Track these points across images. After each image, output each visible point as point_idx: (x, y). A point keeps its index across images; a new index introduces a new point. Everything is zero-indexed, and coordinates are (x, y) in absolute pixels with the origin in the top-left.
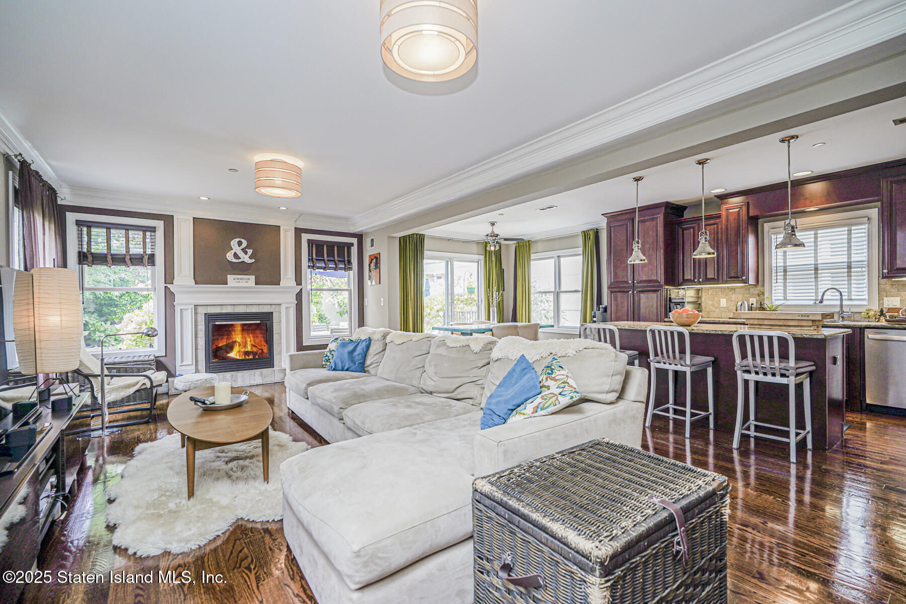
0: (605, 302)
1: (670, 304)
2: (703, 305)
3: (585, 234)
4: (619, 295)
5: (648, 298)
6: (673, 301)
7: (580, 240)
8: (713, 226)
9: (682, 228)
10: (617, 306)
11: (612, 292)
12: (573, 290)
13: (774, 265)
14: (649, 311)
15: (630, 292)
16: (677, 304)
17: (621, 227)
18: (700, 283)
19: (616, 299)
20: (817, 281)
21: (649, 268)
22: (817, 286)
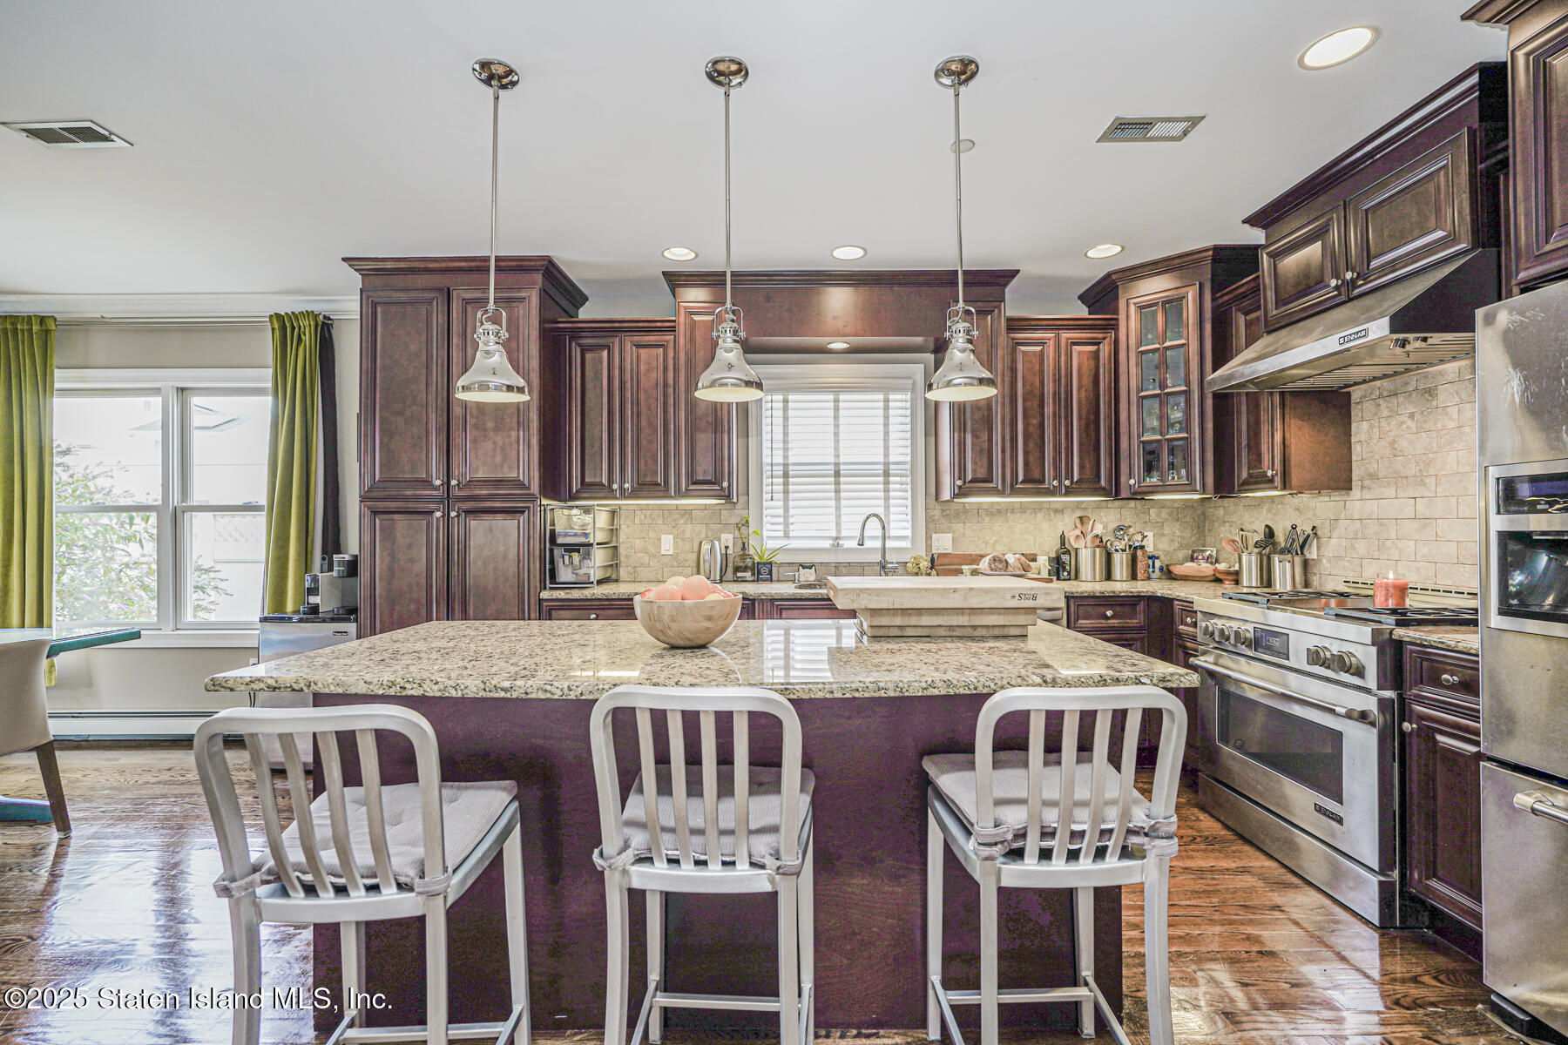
0: (352, 543)
1: (551, 551)
2: (622, 550)
3: (285, 326)
4: (401, 522)
5: (491, 530)
6: (560, 540)
7: (266, 345)
8: (654, 351)
9: (580, 345)
10: (393, 556)
11: (375, 513)
12: (240, 503)
13: (766, 460)
14: (496, 569)
15: (438, 514)
16: (571, 548)
17: (409, 309)
18: (624, 495)
19: (389, 534)
20: (838, 499)
21: (495, 443)
22: (838, 508)
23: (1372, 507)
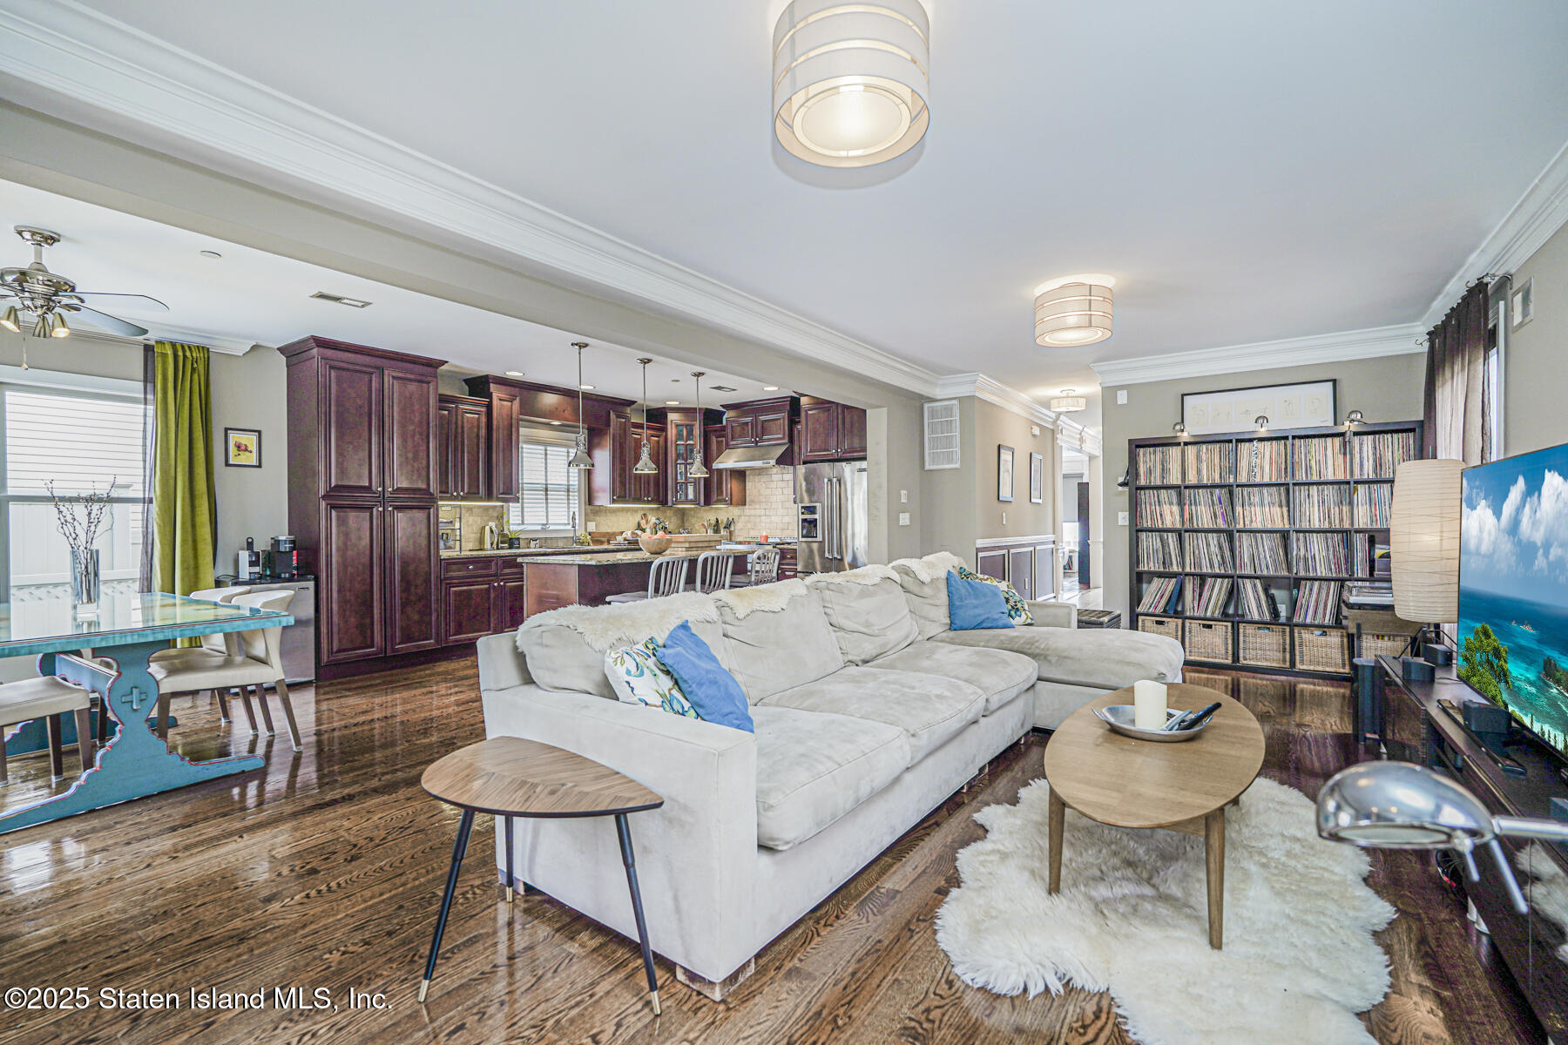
4: (351, 512)
5: (412, 519)
8: (475, 416)
10: (347, 536)
11: (333, 507)
14: (415, 542)
15: (378, 509)
17: (356, 377)
18: (461, 499)
19: (342, 523)
20: (547, 503)
21: (413, 466)
22: (547, 508)
23: (753, 512)
